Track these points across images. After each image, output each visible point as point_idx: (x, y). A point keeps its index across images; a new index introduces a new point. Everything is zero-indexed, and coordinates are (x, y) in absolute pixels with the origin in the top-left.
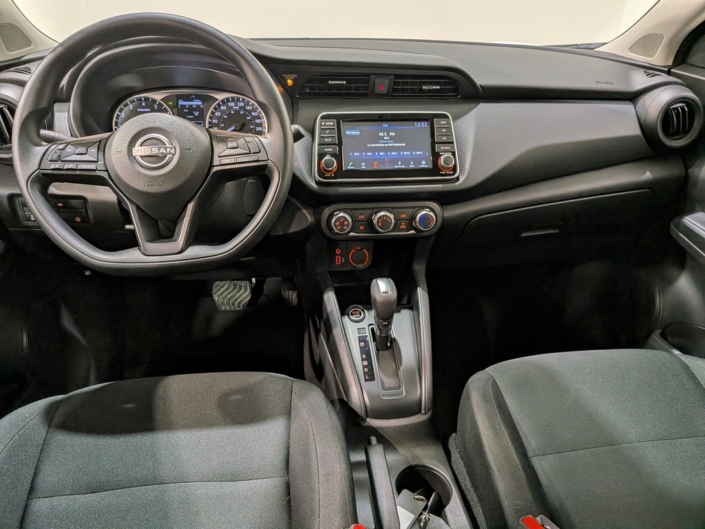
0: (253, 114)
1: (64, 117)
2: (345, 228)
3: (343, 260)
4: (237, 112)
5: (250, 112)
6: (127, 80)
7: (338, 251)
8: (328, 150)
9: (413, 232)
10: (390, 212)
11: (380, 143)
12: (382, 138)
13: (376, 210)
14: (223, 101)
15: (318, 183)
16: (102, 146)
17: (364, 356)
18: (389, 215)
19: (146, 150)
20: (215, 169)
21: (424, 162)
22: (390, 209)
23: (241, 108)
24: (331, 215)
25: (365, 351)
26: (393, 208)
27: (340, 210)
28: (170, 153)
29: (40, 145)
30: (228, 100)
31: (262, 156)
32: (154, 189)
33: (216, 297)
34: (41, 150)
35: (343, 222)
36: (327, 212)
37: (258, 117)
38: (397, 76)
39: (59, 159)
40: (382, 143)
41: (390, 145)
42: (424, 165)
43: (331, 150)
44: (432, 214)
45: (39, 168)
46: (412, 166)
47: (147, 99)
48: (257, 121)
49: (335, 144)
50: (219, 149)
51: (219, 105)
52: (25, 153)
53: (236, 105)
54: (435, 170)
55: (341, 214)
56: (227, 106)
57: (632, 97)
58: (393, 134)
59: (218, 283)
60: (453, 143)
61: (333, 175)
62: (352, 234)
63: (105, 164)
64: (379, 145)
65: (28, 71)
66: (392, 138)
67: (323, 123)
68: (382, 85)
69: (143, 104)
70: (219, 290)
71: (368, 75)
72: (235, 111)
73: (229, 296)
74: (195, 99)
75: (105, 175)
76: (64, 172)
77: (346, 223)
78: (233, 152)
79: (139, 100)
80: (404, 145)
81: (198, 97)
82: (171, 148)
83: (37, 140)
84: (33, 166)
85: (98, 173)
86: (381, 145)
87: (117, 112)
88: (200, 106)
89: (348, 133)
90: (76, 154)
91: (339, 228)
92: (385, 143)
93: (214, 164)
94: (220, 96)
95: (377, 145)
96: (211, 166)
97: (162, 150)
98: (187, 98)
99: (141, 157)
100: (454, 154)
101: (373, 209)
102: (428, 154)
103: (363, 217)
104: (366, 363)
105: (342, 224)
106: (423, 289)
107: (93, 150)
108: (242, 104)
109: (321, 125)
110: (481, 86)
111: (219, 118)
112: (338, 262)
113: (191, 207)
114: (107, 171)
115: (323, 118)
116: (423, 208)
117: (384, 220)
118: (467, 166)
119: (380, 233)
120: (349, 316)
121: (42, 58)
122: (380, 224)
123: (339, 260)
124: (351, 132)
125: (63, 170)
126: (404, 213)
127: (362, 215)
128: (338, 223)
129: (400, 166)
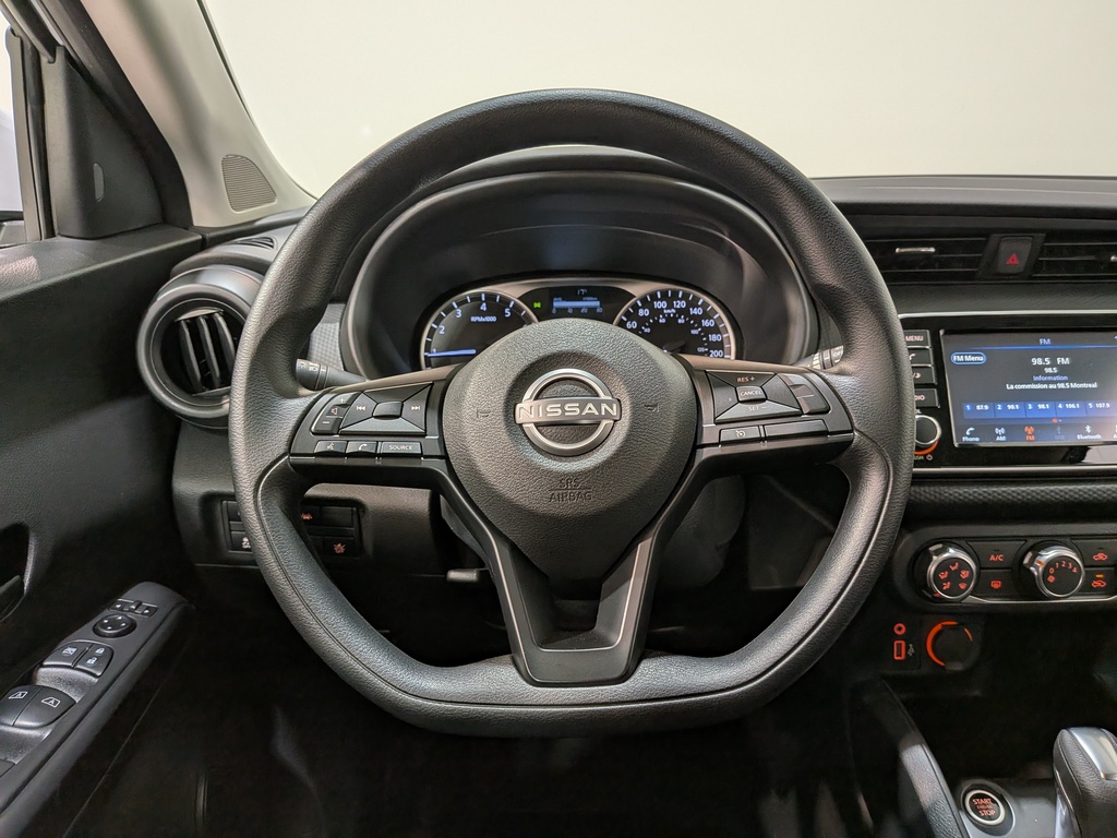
0: (706, 323)
1: (332, 331)
2: (962, 586)
3: (911, 651)
4: (671, 320)
5: (698, 319)
7: (900, 629)
10: (1074, 549)
11: (1037, 382)
12: (1040, 370)
13: (1031, 542)
14: (644, 300)
16: (435, 396)
18: (1072, 555)
19: (552, 411)
20: (706, 453)
22: (1072, 541)
23: (680, 311)
24: (926, 553)
26: (1073, 537)
27: (948, 542)
28: (608, 416)
29: (296, 396)
30: (653, 296)
32: (568, 506)
34: (293, 407)
35: (958, 572)
37: (716, 330)
38: (1052, 235)
39: (337, 430)
40: (1042, 382)
41: (1061, 386)
43: (921, 398)
45: (288, 452)
47: (490, 297)
48: (714, 338)
49: (932, 386)
51: (635, 306)
52: (259, 410)
53: (670, 306)
55: (952, 552)
56: (652, 309)
58: (1066, 361)
61: (930, 457)
62: (972, 600)
63: (442, 441)
64: (1034, 386)
65: (270, 243)
66: (1063, 370)
68: (1014, 255)
69: (484, 307)
71: (987, 233)
72: (668, 318)
74: (586, 295)
75: (438, 466)
76: (346, 461)
77: (965, 574)
78: (754, 410)
79: (477, 298)
80: (1095, 385)
81: (592, 292)
82: (609, 404)
83: (289, 384)
84: (277, 443)
85: (425, 463)
86: (1039, 386)
87: (431, 324)
88: (595, 308)
89: (957, 358)
90: (376, 417)
91: (947, 586)
92: (1048, 382)
93: (705, 441)
94: (638, 289)
95: (1028, 386)
96: (697, 446)
97: (590, 409)
98: (570, 294)
99: (537, 425)
101: (1025, 538)
103: (1000, 558)
105: (955, 577)
107: (415, 408)
108: (683, 304)
112: (899, 655)
113: (643, 552)
114: (445, 457)
117: (1061, 569)
119: (1049, 598)
120: (969, 816)
121: (296, 222)
122: (1051, 579)
123: (901, 651)
124: (963, 356)
125: (344, 455)
126: (1101, 549)
127: (997, 552)
128: (943, 575)
129: (1089, 437)
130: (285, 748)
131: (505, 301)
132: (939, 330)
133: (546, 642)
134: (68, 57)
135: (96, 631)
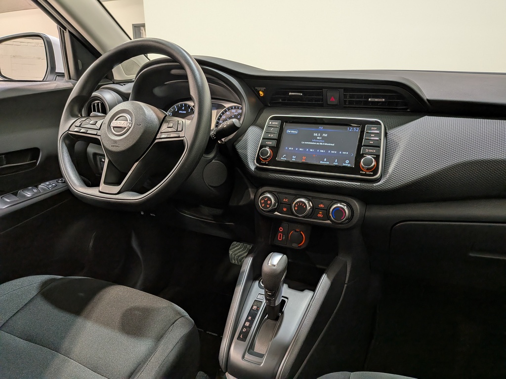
2: (268, 206)
3: (284, 238)
7: (281, 229)
8: (269, 143)
9: (329, 222)
10: (309, 200)
11: (312, 142)
12: (316, 137)
13: (296, 196)
14: (229, 109)
15: (256, 167)
17: (250, 318)
18: (306, 202)
19: (117, 123)
21: (347, 161)
22: (310, 198)
23: (239, 114)
24: (263, 193)
25: (252, 314)
26: (313, 197)
27: (270, 192)
28: (128, 126)
30: (232, 108)
31: (182, 134)
32: (115, 149)
33: (230, 252)
35: (267, 201)
38: (346, 90)
39: (80, 126)
40: (314, 142)
41: (321, 144)
42: (347, 164)
43: (271, 143)
44: (345, 208)
45: (69, 130)
46: (336, 164)
47: (186, 105)
49: (275, 139)
51: (225, 111)
52: (66, 120)
53: (236, 112)
54: (356, 169)
55: (269, 195)
56: (231, 112)
58: (326, 135)
59: (235, 243)
60: (379, 147)
61: (267, 163)
62: (276, 213)
64: (311, 143)
66: (324, 138)
67: (270, 123)
68: (333, 97)
69: (183, 108)
70: (235, 248)
71: (321, 88)
72: (235, 116)
73: (239, 254)
75: (100, 138)
76: (80, 134)
77: (269, 202)
78: (170, 130)
79: (182, 105)
80: (333, 145)
82: (130, 123)
84: (67, 128)
85: (97, 137)
86: (313, 143)
89: (288, 131)
91: (263, 205)
92: (316, 142)
93: (157, 138)
94: (227, 105)
95: (309, 143)
96: (155, 139)
99: (113, 127)
100: (377, 158)
102: (354, 155)
103: (287, 200)
104: (247, 324)
105: (266, 203)
108: (240, 111)
109: (268, 124)
110: (427, 100)
113: (136, 165)
115: (272, 118)
116: (341, 202)
117: (302, 206)
118: (391, 170)
119: (296, 216)
122: (296, 208)
123: (280, 237)
124: (291, 131)
125: (79, 132)
126: (322, 203)
127: (286, 198)
128: (263, 201)
129: (325, 162)
130: (135, 244)
131: (189, 106)
132: (284, 120)
135: (57, 181)
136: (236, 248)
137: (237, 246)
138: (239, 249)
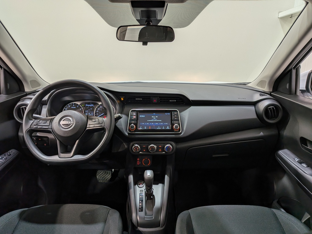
1: (45, 110)
3: (140, 163)
6: (67, 98)
7: (138, 159)
9: (164, 152)
10: (155, 145)
12: (153, 118)
14: (101, 105)
15: (128, 134)
16: (51, 120)
17: (140, 201)
18: (154, 146)
19: (65, 122)
20: (87, 129)
21: (168, 127)
22: (155, 144)
24: (133, 145)
25: (141, 199)
26: (156, 143)
28: (72, 123)
29: (32, 120)
31: (103, 125)
32: (66, 135)
33: (98, 177)
34: (32, 122)
36: (132, 144)
38: (160, 97)
39: (37, 125)
41: (156, 121)
42: (168, 128)
43: (134, 122)
44: (170, 146)
45: (30, 127)
46: (163, 128)
47: (75, 104)
49: (136, 120)
50: (90, 122)
51: (99, 106)
52: (27, 122)
54: (172, 130)
55: (136, 145)
57: (254, 104)
58: (157, 117)
59: (99, 171)
60: (179, 120)
61: (134, 131)
62: (140, 152)
63: (51, 127)
64: (151, 121)
65: (34, 95)
66: (156, 118)
68: (155, 100)
69: (74, 106)
71: (150, 97)
73: (103, 177)
74: (91, 104)
75: (51, 130)
76: (38, 129)
77: (138, 148)
78: (94, 123)
79: (72, 104)
80: (161, 121)
81: (93, 103)
82: (72, 122)
83: (31, 118)
84: (29, 126)
85: (49, 130)
87: (64, 108)
88: (93, 106)
89: (140, 116)
90: (43, 123)
91: (135, 150)
92: (154, 120)
94: (100, 103)
96: (86, 128)
97: (70, 123)
98: (89, 104)
99: (63, 125)
100: (179, 125)
101: (149, 143)
102: (170, 124)
104: (140, 204)
105: (136, 149)
106: (168, 176)
107: (48, 122)
109: (131, 113)
110: (191, 100)
111: (99, 110)
113: (77, 141)
115: (132, 111)
116: (168, 144)
117: (152, 147)
118: (185, 129)
119: (151, 152)
120: (138, 185)
122: (151, 149)
123: (138, 163)
124: (142, 116)
125: (37, 128)
126: (160, 145)
127: (144, 145)
129: (159, 128)
131: (77, 105)
132: (138, 112)
133: (62, 153)
134: (4, 69)
135: (4, 155)
136: (100, 174)
137: (101, 173)
138: (102, 174)
